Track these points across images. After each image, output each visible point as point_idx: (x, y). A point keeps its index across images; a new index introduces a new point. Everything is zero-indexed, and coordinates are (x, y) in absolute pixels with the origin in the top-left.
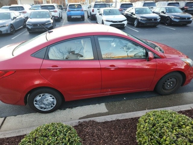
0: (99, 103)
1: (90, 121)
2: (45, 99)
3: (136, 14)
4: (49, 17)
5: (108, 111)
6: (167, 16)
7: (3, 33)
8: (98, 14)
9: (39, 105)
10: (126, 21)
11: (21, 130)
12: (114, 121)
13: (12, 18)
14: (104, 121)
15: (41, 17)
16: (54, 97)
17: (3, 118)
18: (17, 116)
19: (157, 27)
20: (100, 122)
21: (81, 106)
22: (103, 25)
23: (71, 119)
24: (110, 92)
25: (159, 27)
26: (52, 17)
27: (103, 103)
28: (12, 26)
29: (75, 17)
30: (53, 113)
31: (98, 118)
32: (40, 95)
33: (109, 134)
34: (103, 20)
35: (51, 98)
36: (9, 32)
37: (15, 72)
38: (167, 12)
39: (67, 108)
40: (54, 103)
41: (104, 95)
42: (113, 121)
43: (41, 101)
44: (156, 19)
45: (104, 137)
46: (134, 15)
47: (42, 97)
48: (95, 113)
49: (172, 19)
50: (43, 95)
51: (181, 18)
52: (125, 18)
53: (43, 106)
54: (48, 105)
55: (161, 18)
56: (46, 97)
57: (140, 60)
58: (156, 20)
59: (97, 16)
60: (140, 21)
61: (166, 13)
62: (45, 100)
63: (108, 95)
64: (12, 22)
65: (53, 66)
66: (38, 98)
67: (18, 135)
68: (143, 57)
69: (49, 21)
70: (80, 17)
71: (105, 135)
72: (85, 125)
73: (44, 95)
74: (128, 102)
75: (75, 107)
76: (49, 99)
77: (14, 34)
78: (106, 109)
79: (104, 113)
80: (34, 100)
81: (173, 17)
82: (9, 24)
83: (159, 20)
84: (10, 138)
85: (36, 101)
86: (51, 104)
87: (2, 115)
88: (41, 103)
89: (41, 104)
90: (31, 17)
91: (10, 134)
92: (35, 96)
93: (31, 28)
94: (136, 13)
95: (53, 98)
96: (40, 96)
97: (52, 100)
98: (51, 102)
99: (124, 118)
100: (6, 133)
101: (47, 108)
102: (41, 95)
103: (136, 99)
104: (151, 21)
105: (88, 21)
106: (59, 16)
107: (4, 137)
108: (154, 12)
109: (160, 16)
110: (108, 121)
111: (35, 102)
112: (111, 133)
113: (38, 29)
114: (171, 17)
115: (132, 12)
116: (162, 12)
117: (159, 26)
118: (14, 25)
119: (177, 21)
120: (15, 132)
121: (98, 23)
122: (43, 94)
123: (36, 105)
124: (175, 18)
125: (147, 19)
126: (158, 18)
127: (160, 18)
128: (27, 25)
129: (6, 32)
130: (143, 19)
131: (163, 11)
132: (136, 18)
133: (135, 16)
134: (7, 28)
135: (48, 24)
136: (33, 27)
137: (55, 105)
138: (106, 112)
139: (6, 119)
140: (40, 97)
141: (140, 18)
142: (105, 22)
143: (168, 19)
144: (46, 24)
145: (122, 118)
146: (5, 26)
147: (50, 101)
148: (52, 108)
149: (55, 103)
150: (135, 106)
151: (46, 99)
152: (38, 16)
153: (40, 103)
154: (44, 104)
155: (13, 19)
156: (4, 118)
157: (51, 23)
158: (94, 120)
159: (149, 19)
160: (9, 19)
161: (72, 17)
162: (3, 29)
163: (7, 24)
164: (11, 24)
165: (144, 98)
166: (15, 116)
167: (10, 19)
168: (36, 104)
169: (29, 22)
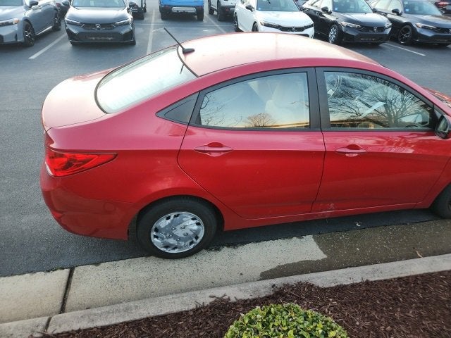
0: (300, 236)
1: (300, 284)
2: (179, 224)
3: (333, 13)
4: (122, 6)
5: (325, 256)
6: (404, 21)
7: (6, 41)
8: (244, 6)
9: (163, 239)
10: (313, 28)
11: (132, 304)
12: (359, 285)
13: (28, 4)
14: (333, 285)
15: (103, 4)
16: (201, 222)
17: (66, 272)
18: (102, 264)
19: (381, 48)
20: (326, 286)
21: (257, 242)
22: (255, 34)
23: (241, 274)
24: (331, 210)
25: (386, 47)
26: (130, 6)
27: (307, 236)
28: (27, 24)
29: (181, 9)
30: (193, 259)
31: (318, 278)
32: (169, 215)
33: (368, 323)
34: (255, 23)
35: (194, 222)
36: (20, 39)
37: (117, 155)
38: (406, 12)
39: (223, 245)
40: (199, 236)
41: (315, 218)
42: (357, 284)
43: (170, 231)
44: (381, 28)
45: (360, 331)
46: (330, 13)
47: (172, 221)
48: (296, 261)
49: (418, 30)
50: (175, 216)
51: (438, 28)
52: (310, 22)
53: (172, 241)
54: (185, 240)
55: (392, 26)
56: (184, 219)
57: (410, 133)
58: (382, 31)
59: (237, 10)
60: (343, 29)
61: (404, 15)
62: (178, 227)
63: (326, 217)
64: (28, 13)
65: (211, 145)
66: (163, 223)
67: (127, 319)
68: (419, 128)
69: (123, 18)
70: (193, 10)
71: (358, 323)
72: (291, 294)
73: (178, 215)
74: (368, 233)
75: (243, 243)
76: (190, 224)
77: (31, 46)
78: (320, 250)
79: (318, 261)
80: (154, 227)
81: (420, 25)
82: (21, 19)
83: (388, 31)
84: (108, 327)
85: (156, 230)
86: (191, 238)
87: (62, 262)
88: (168, 235)
89: (169, 237)
90: (76, 4)
91: (106, 317)
92: (157, 218)
93: (80, 33)
94: (334, 10)
95: (198, 224)
96: (168, 218)
97: (196, 227)
98: (191, 233)
99: (382, 278)
100: (95, 315)
101: (180, 248)
102: (172, 215)
103: (386, 226)
104: (371, 32)
105: (213, 22)
106: (140, 6)
107: (91, 325)
108: (375, 11)
109: (391, 20)
110: (345, 286)
111: (155, 233)
112: (372, 319)
113: (96, 35)
114: (414, 26)
115: (322, 6)
116: (393, 11)
117: (387, 45)
118: (31, 22)
119: (429, 34)
120: (118, 311)
121: (240, 31)
122: (176, 213)
123: (156, 239)
124: (424, 28)
125: (362, 26)
126: (387, 26)
127: (390, 27)
128: (69, 23)
129: (14, 40)
130: (352, 25)
131: (397, 10)
132: (335, 23)
133: (331, 18)
134: (16, 28)
135: (121, 25)
136: (83, 30)
137: (198, 241)
138: (323, 260)
139: (75, 273)
140: (169, 221)
141: (345, 23)
142: (261, 28)
143: (407, 30)
144: (117, 26)
145: (376, 279)
146: (11, 24)
147: (191, 230)
148: (192, 247)
149: (201, 235)
150: (387, 244)
151: (182, 225)
152: (92, 3)
153: (165, 234)
154: (175, 237)
155: (30, 7)
156: (68, 270)
157: (128, 24)
158: (309, 282)
159: (366, 27)
160: (19, 6)
161: (175, 9)
162: (5, 32)
163: (16, 19)
164: (26, 20)
165: (403, 224)
166: (97, 264)
167: (23, 7)
168: (156, 237)
169: (72, 17)
